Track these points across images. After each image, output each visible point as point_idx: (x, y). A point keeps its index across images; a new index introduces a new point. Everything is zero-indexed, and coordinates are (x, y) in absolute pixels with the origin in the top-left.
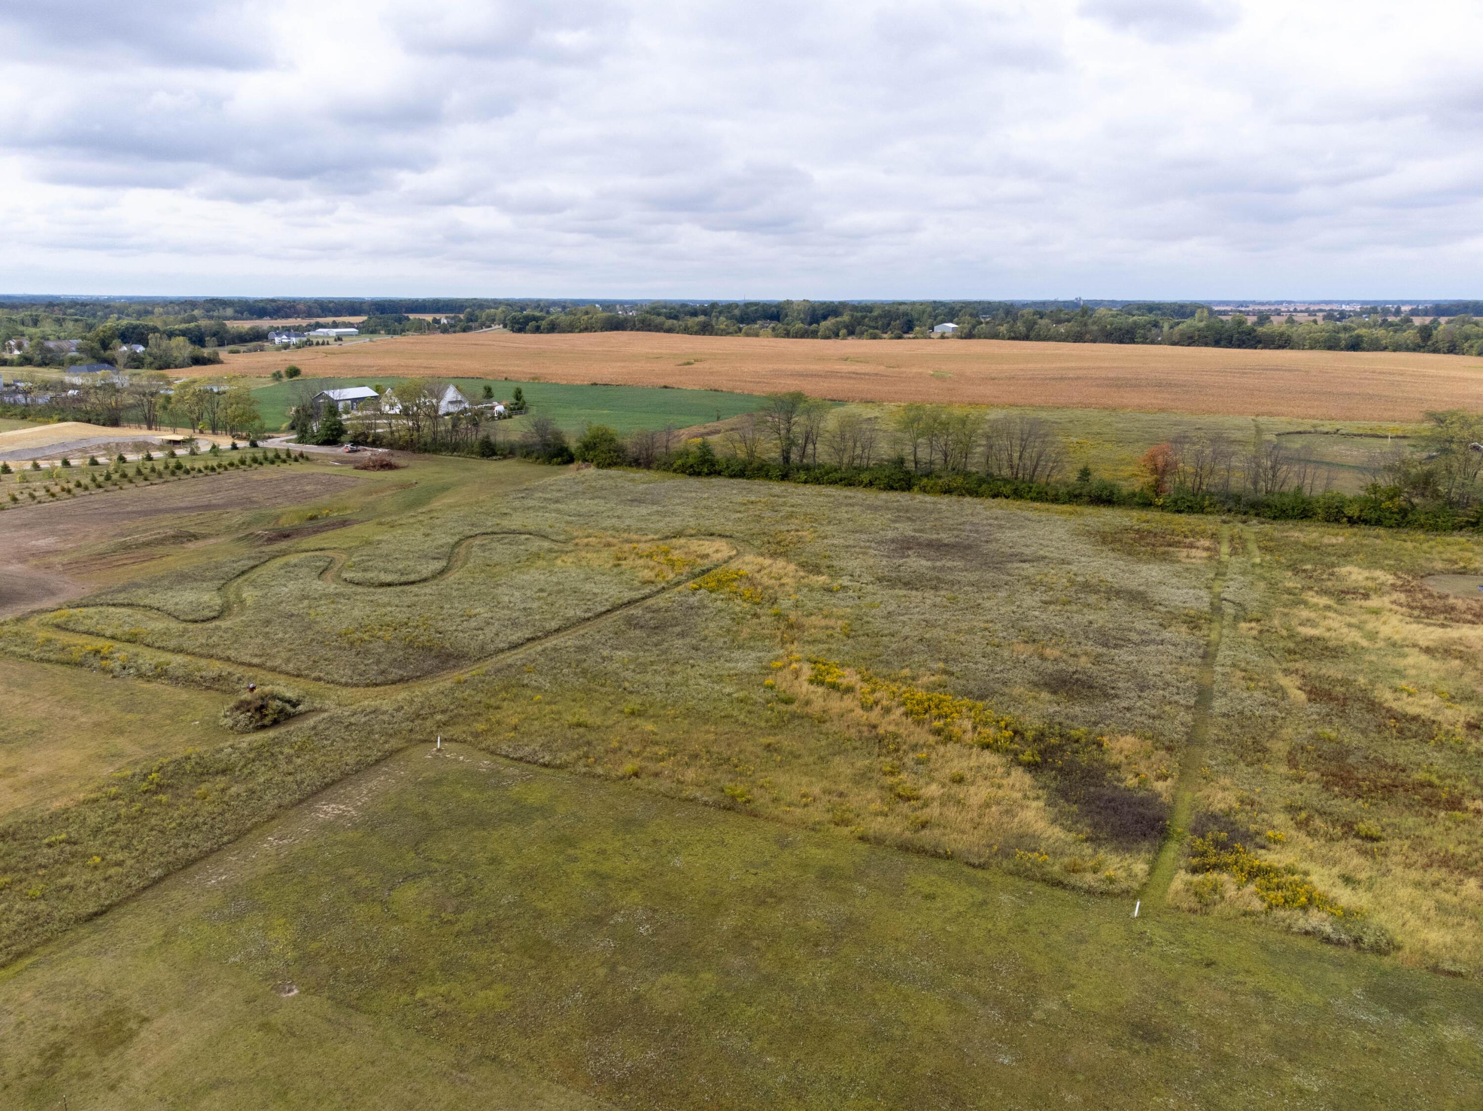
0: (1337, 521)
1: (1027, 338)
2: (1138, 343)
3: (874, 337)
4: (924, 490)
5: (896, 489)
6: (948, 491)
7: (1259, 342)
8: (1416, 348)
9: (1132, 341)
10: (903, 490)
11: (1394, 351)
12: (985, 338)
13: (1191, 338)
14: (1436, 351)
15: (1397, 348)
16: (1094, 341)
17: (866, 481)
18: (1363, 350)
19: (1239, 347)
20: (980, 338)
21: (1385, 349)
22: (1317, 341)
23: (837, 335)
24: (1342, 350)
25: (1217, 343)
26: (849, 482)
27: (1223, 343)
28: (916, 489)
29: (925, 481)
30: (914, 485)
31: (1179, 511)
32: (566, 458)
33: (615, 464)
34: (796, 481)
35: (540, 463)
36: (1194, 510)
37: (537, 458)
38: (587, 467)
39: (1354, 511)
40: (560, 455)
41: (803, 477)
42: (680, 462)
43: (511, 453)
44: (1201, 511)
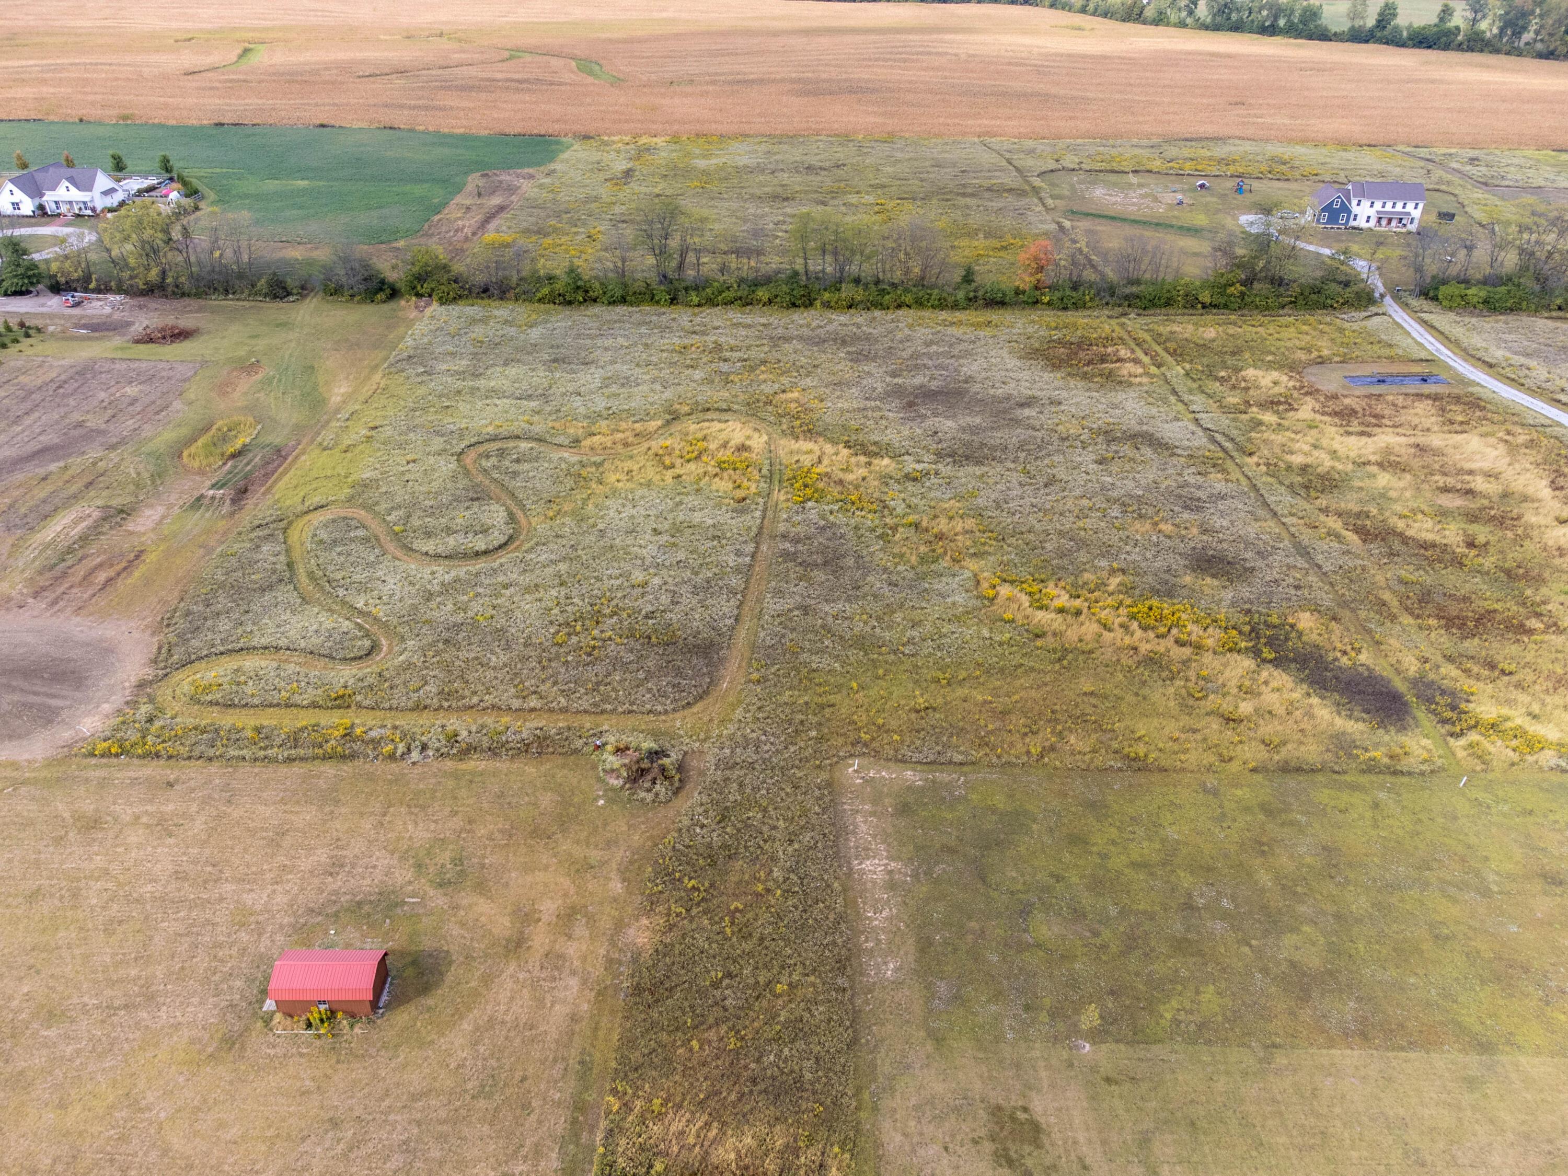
0: (1193, 307)
5: (800, 307)
6: (854, 305)
31: (1065, 309)
32: (388, 291)
33: (460, 297)
34: (688, 305)
35: (358, 303)
36: (1078, 306)
37: (352, 296)
38: (428, 305)
39: (1206, 297)
40: (381, 290)
41: (696, 300)
42: (545, 291)
43: (304, 290)
44: (1084, 307)
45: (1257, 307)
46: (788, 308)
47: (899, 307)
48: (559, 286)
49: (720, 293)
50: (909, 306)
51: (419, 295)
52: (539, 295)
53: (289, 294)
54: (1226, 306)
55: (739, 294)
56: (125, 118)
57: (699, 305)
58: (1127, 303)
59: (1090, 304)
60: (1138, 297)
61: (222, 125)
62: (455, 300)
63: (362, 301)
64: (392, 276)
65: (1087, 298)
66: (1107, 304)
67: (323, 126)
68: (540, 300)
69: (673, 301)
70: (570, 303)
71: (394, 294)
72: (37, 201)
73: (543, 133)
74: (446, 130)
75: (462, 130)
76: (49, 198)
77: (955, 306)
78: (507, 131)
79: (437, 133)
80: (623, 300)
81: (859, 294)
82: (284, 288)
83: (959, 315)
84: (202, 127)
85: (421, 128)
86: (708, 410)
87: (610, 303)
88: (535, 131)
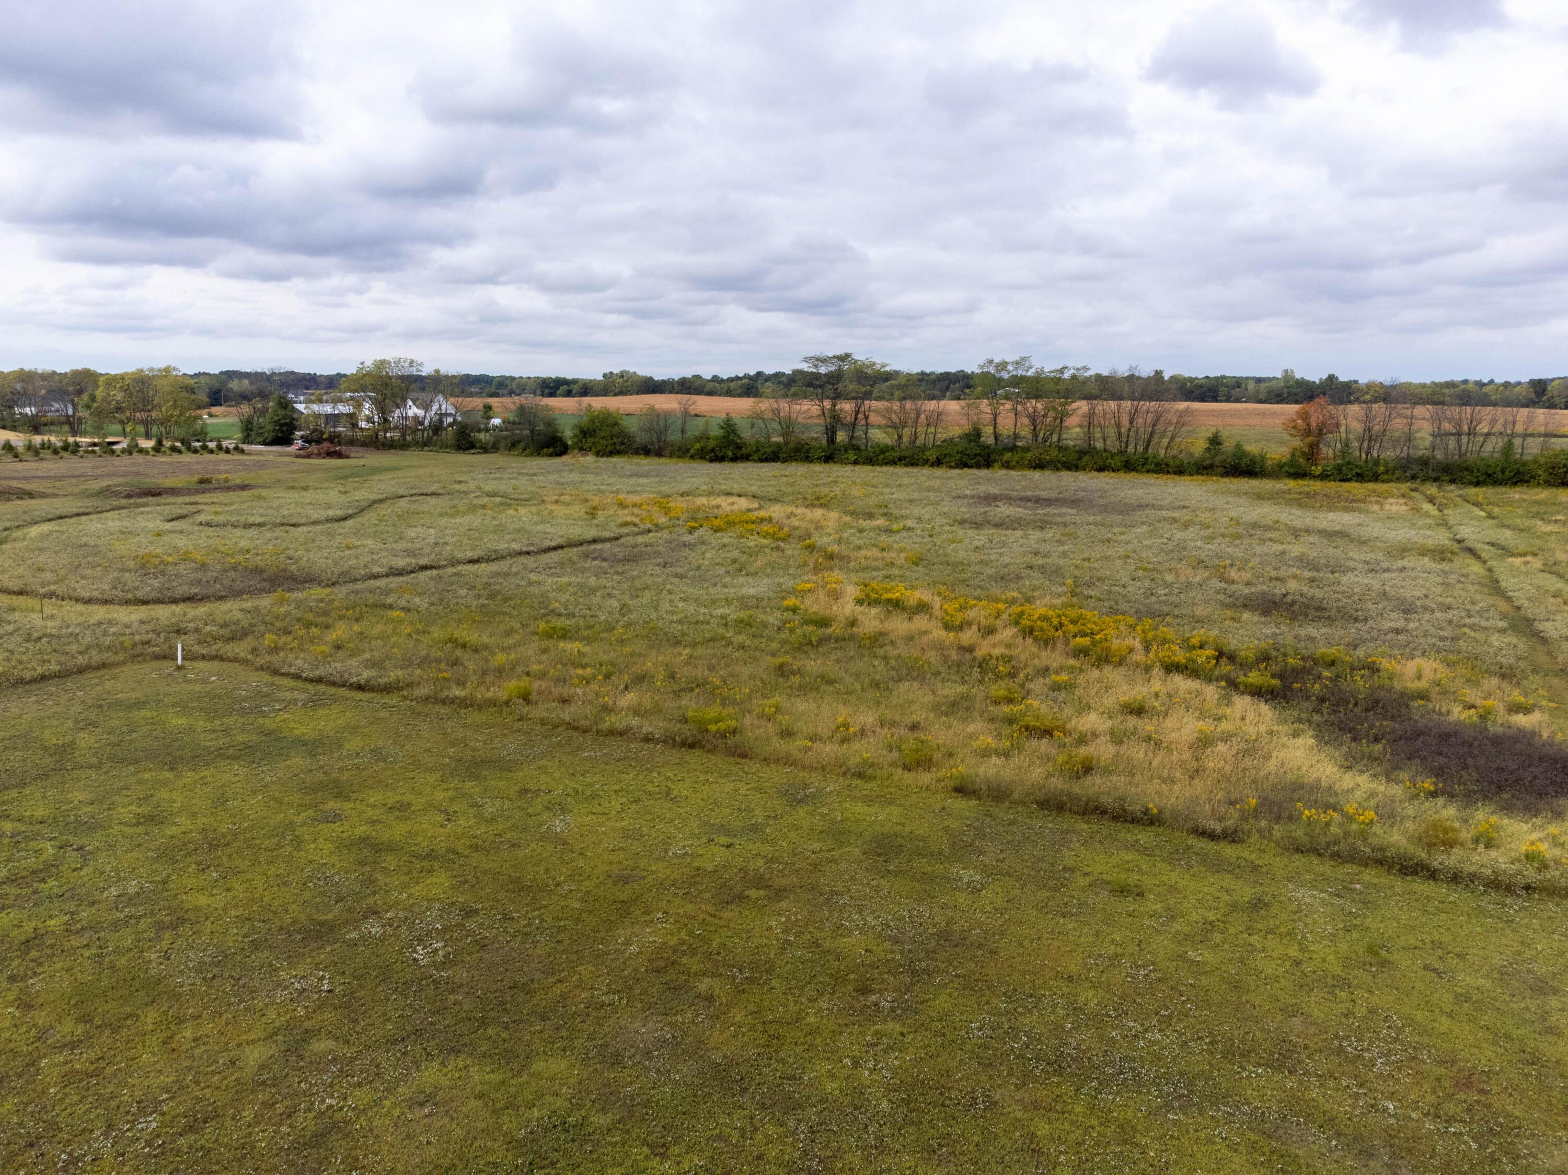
4: (1007, 466)
6: (1039, 465)
8: (1530, 404)
10: (981, 467)
26: (911, 462)
28: (997, 465)
29: (1008, 456)
30: (995, 460)
31: (1344, 480)
32: (557, 448)
33: (616, 451)
36: (1364, 477)
37: (524, 450)
38: (584, 457)
40: (552, 447)
42: (699, 446)
44: (1375, 479)
48: (712, 444)
49: (884, 452)
51: (581, 449)
52: (692, 451)
53: (473, 448)
59: (1384, 477)
60: (1467, 469)
63: (532, 455)
68: (692, 457)
70: (720, 459)
71: (563, 450)
82: (471, 443)
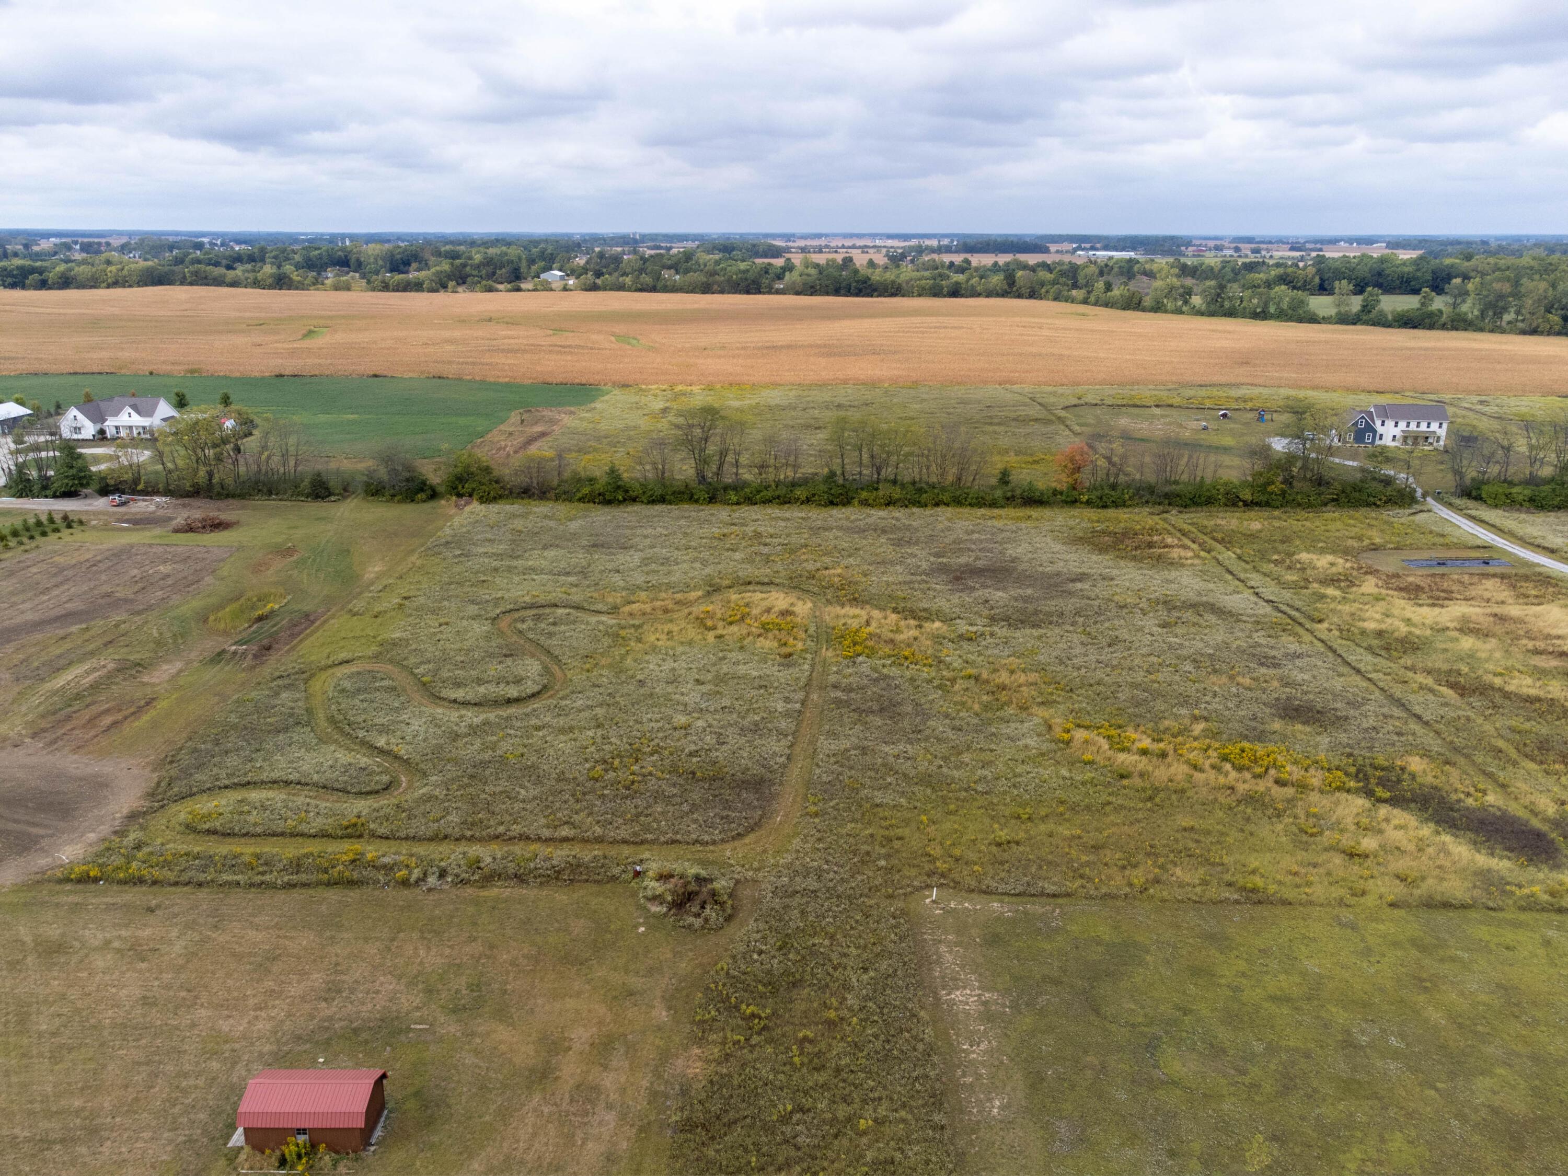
0: (1234, 505)
1: (653, 289)
2: (764, 293)
3: (490, 290)
4: (865, 503)
5: (837, 505)
6: (889, 503)
7: (875, 290)
8: (1004, 294)
9: (759, 292)
10: (844, 505)
11: (987, 296)
12: (611, 289)
13: (812, 287)
14: (1020, 296)
15: (989, 294)
16: (722, 292)
17: (803, 498)
18: (962, 296)
19: (857, 295)
20: (605, 289)
21: (979, 295)
22: (924, 289)
23: (444, 287)
24: (945, 296)
25: (837, 292)
26: (784, 501)
27: (842, 292)
28: (856, 502)
29: (864, 494)
30: (853, 498)
31: (1105, 507)
32: (429, 492)
33: (501, 497)
34: (727, 503)
35: (399, 502)
36: (1116, 504)
37: (393, 496)
38: (467, 504)
39: (1247, 495)
40: (422, 490)
41: (734, 498)
42: (586, 490)
43: (346, 491)
44: (1124, 505)
45: (1299, 505)
46: (826, 506)
47: (937, 505)
48: (598, 487)
49: (759, 492)
50: (947, 505)
51: (460, 495)
52: (579, 495)
53: (330, 494)
54: (1267, 504)
55: (777, 493)
56: (192, 371)
57: (738, 503)
58: (1167, 502)
59: (1129, 503)
61: (282, 376)
62: (495, 499)
63: (402, 501)
64: (435, 479)
65: (1127, 496)
66: (1147, 502)
67: (375, 376)
68: (581, 501)
69: (712, 500)
70: (609, 502)
71: (434, 495)
72: (98, 427)
73: (584, 382)
74: (492, 380)
75: (507, 380)
76: (110, 423)
77: (993, 504)
78: (550, 380)
79: (483, 382)
80: (662, 500)
81: (897, 493)
82: (327, 489)
83: (996, 512)
84: (263, 378)
85: (469, 377)
86: (749, 583)
87: (649, 503)
88: (577, 381)
